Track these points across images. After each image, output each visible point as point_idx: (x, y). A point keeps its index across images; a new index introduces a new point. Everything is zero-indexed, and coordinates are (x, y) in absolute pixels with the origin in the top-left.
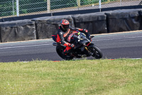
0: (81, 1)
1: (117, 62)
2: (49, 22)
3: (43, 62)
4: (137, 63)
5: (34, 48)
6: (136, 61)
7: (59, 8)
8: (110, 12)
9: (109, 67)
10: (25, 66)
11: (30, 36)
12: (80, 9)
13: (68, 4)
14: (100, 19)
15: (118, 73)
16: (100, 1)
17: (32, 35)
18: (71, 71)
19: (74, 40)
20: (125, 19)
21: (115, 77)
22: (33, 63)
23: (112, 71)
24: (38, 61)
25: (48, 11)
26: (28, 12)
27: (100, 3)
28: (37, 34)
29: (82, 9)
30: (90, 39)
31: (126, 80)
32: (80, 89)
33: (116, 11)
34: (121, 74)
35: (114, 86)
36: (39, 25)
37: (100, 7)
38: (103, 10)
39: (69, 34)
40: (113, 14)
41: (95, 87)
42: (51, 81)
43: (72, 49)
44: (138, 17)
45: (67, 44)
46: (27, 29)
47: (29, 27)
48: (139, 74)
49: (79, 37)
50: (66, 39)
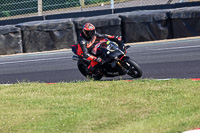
1: (136, 84)
2: (40, 28)
3: (32, 85)
4: (165, 86)
5: (20, 65)
6: (163, 83)
7: (55, 8)
8: (127, 14)
9: (126, 92)
10: (7, 90)
11: (13, 48)
12: (84, 10)
13: (67, 3)
15: (137, 100)
17: (17, 47)
18: (72, 97)
19: (101, 52)
20: (148, 23)
22: (19, 86)
23: (130, 96)
24: (25, 84)
25: (40, 13)
26: (11, 14)
28: (24, 46)
29: (88, 10)
30: (124, 50)
31: (150, 109)
32: (85, 122)
33: (134, 13)
34: (143, 101)
35: (132, 118)
36: (27, 33)
37: (112, 7)
38: (116, 11)
40: (129, 16)
41: (105, 120)
42: (43, 111)
43: (98, 65)
44: (166, 20)
45: (92, 57)
46: (9, 38)
47: (13, 35)
48: (167, 101)
49: (108, 48)
50: (90, 51)
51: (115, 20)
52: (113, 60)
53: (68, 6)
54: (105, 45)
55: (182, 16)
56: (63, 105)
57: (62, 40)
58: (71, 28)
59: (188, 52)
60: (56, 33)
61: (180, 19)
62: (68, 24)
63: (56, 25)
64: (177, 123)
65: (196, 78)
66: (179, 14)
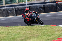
0: (18, 1)
1: (34, 27)
2: (4, 10)
3: (2, 27)
4: (43, 27)
6: (42, 26)
7: (9, 4)
9: (30, 29)
13: (12, 2)
15: (34, 32)
18: (14, 31)
20: (37, 8)
21: (33, 34)
23: (32, 31)
25: (4, 5)
27: (26, 2)
29: (19, 4)
32: (18, 38)
34: (36, 32)
35: (32, 37)
38: (28, 4)
39: (29, 14)
40: (32, 6)
41: (24, 38)
43: (30, 21)
44: (43, 7)
45: (28, 18)
48: (43, 32)
49: (33, 15)
50: (27, 16)
52: (35, 19)
53: (13, 3)
54: (32, 14)
55: (48, 6)
56: (11, 33)
57: (11, 13)
58: (14, 10)
59: (50, 17)
60: (9, 11)
62: (13, 9)
63: (9, 9)
64: (46, 39)
65: (53, 25)
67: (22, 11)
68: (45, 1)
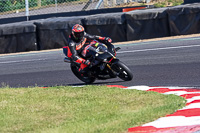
1: (51, 91)
4: (80, 92)
6: (78, 89)
8: (42, 21)
9: (41, 99)
14: (27, 30)
15: (52, 106)
16: (27, 6)
20: (63, 30)
21: (49, 113)
23: (45, 103)
27: (27, 9)
29: (2, 17)
31: (65, 116)
33: (49, 20)
34: (58, 107)
35: (48, 125)
37: (27, 14)
38: (31, 18)
40: (45, 24)
41: (21, 127)
43: (87, 68)
48: (82, 108)
49: (97, 50)
51: (30, 27)
52: (102, 62)
55: (97, 23)
61: (95, 25)
64: (92, 130)
66: (94, 20)
67: (14, 38)
68: (86, 7)
